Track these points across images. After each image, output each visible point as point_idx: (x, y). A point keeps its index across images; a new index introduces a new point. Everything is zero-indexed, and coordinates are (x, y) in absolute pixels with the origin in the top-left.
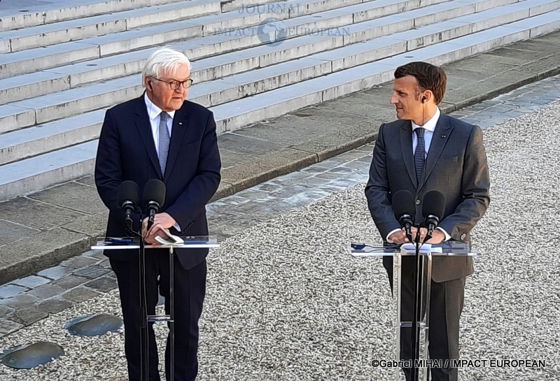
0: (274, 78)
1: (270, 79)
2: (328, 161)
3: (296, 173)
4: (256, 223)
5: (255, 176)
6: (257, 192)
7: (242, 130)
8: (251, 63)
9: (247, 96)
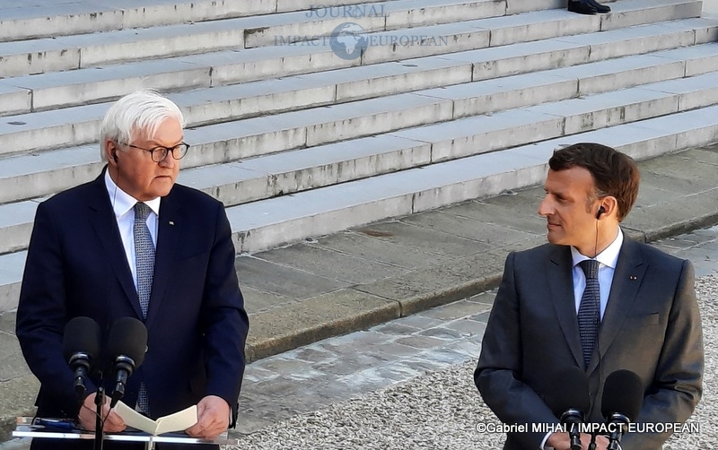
0: (330, 166)
1: (322, 168)
2: (418, 317)
3: (361, 334)
4: (288, 416)
5: (289, 333)
6: (291, 361)
7: (270, 252)
8: (291, 137)
9: (281, 194)
